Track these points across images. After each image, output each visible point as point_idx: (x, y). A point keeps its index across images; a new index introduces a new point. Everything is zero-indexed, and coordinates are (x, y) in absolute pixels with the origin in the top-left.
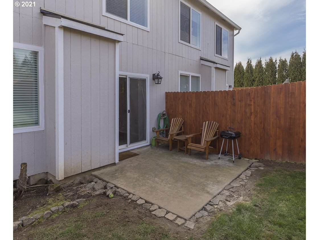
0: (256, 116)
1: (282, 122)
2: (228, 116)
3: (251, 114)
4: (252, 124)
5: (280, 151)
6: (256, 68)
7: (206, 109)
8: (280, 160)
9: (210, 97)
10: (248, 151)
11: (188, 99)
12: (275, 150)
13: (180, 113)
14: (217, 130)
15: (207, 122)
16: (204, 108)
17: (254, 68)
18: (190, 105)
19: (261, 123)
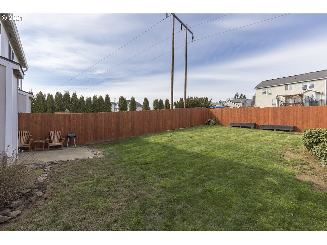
0: (82, 126)
1: (93, 128)
2: (66, 127)
3: (80, 125)
4: (80, 130)
5: (92, 140)
6: (47, 101)
7: (50, 124)
8: (93, 143)
9: (54, 117)
10: (78, 142)
11: (34, 118)
12: (91, 139)
13: (24, 128)
14: (61, 134)
15: (52, 131)
16: (49, 123)
17: (46, 100)
18: (36, 122)
19: (84, 129)
